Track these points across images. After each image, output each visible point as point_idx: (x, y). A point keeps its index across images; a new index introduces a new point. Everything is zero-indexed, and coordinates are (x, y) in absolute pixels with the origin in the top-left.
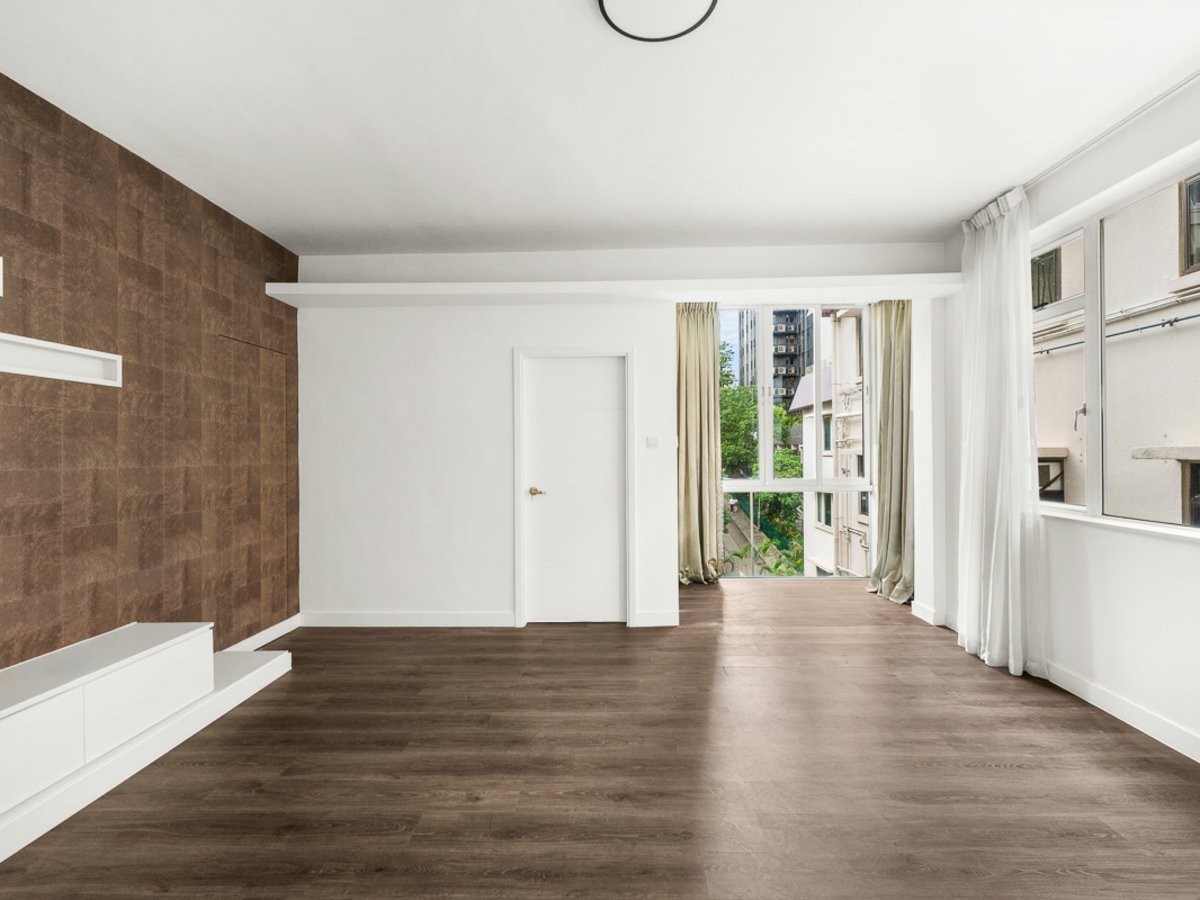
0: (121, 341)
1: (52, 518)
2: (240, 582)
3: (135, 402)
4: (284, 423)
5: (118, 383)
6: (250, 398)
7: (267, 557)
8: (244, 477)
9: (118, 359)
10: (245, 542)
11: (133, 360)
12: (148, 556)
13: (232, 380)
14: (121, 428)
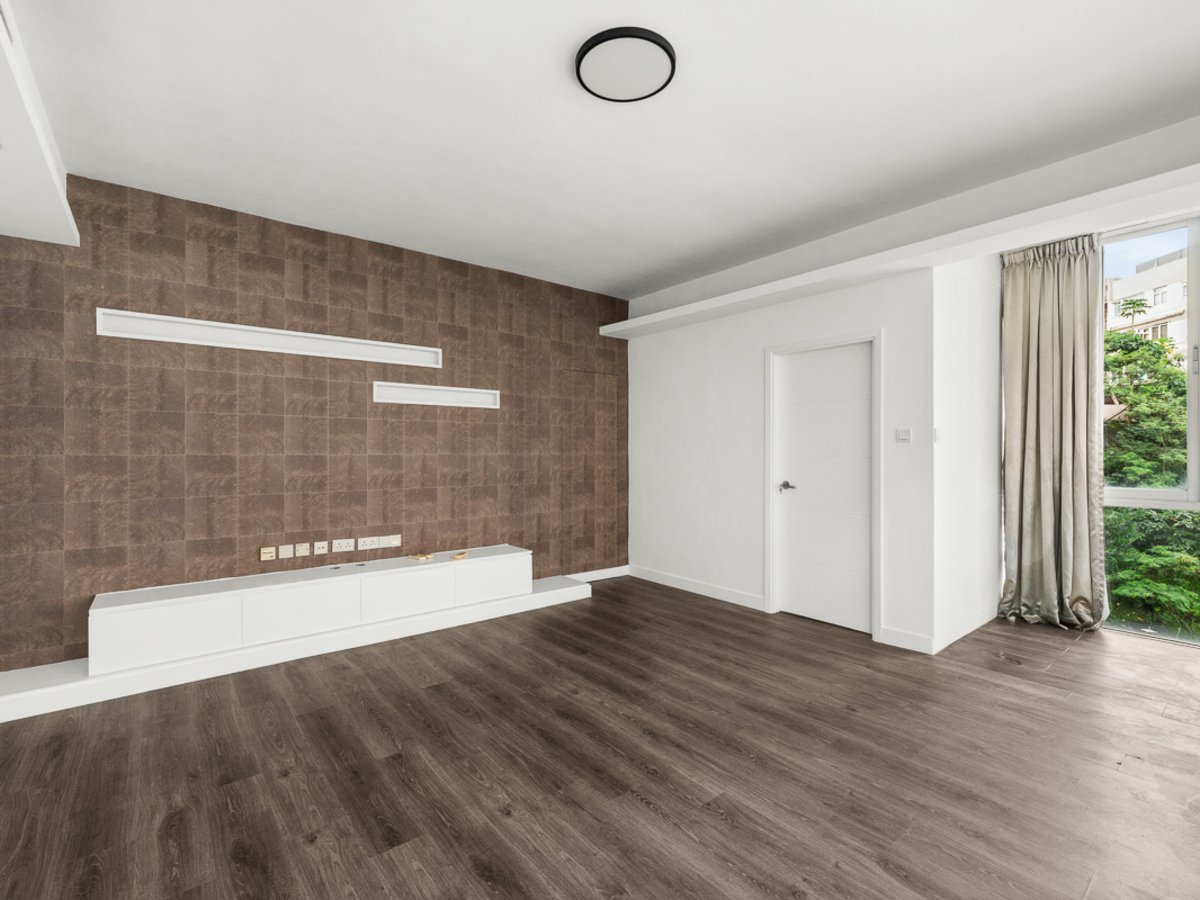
0: (500, 382)
1: (464, 480)
2: (578, 533)
3: (507, 416)
4: (615, 426)
5: (498, 407)
6: (586, 409)
7: (601, 520)
8: (582, 463)
9: (498, 392)
10: (583, 507)
11: (507, 393)
12: (515, 507)
13: (572, 398)
14: (499, 432)
